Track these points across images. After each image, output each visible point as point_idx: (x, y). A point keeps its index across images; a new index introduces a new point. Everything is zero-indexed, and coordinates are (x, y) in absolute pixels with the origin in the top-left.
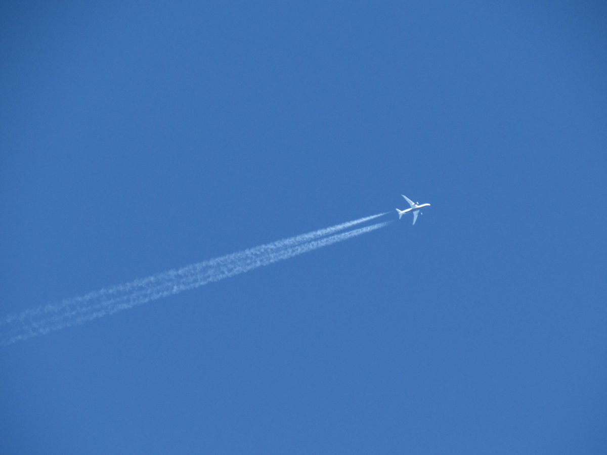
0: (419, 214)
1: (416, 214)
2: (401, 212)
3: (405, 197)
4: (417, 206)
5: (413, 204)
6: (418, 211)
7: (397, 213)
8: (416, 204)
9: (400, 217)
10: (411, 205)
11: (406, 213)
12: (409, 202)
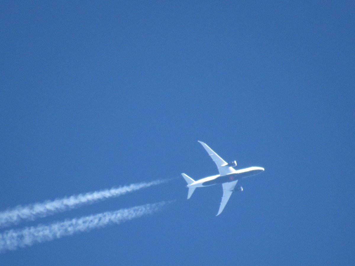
0: (236, 189)
1: (228, 188)
2: (194, 184)
3: (206, 146)
4: (233, 171)
5: (226, 164)
6: (234, 183)
8: (230, 164)
9: (189, 195)
10: (218, 168)
11: (203, 186)
12: (214, 160)
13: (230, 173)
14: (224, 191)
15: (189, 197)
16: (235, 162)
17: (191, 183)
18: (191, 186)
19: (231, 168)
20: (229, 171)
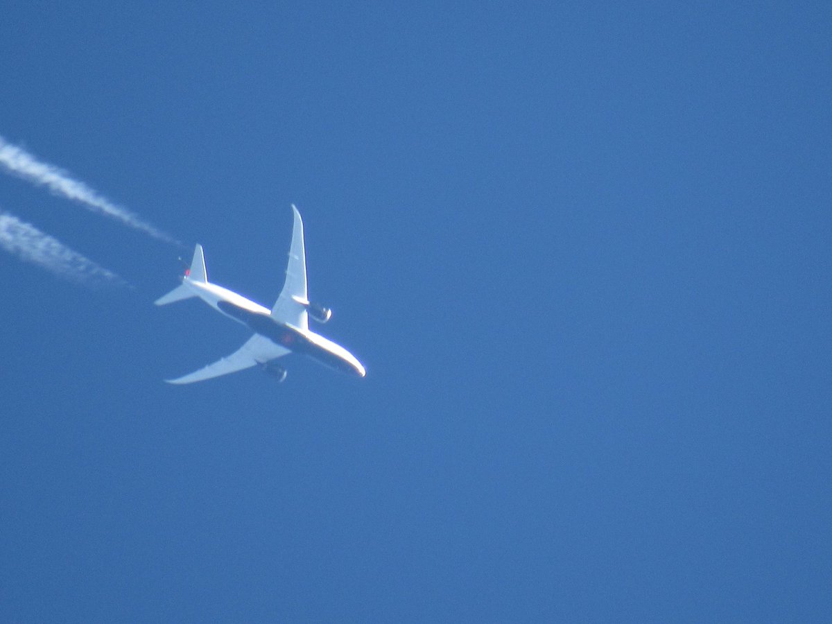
0: (269, 368)
1: (259, 349)
2: (201, 283)
4: (303, 328)
5: (304, 300)
6: (282, 351)
7: (185, 266)
8: (311, 309)
10: (282, 295)
11: (215, 306)
12: (288, 272)
13: (294, 324)
14: (243, 349)
15: (162, 301)
16: (329, 314)
17: (196, 279)
18: (192, 286)
19: (305, 316)
20: (296, 321)
